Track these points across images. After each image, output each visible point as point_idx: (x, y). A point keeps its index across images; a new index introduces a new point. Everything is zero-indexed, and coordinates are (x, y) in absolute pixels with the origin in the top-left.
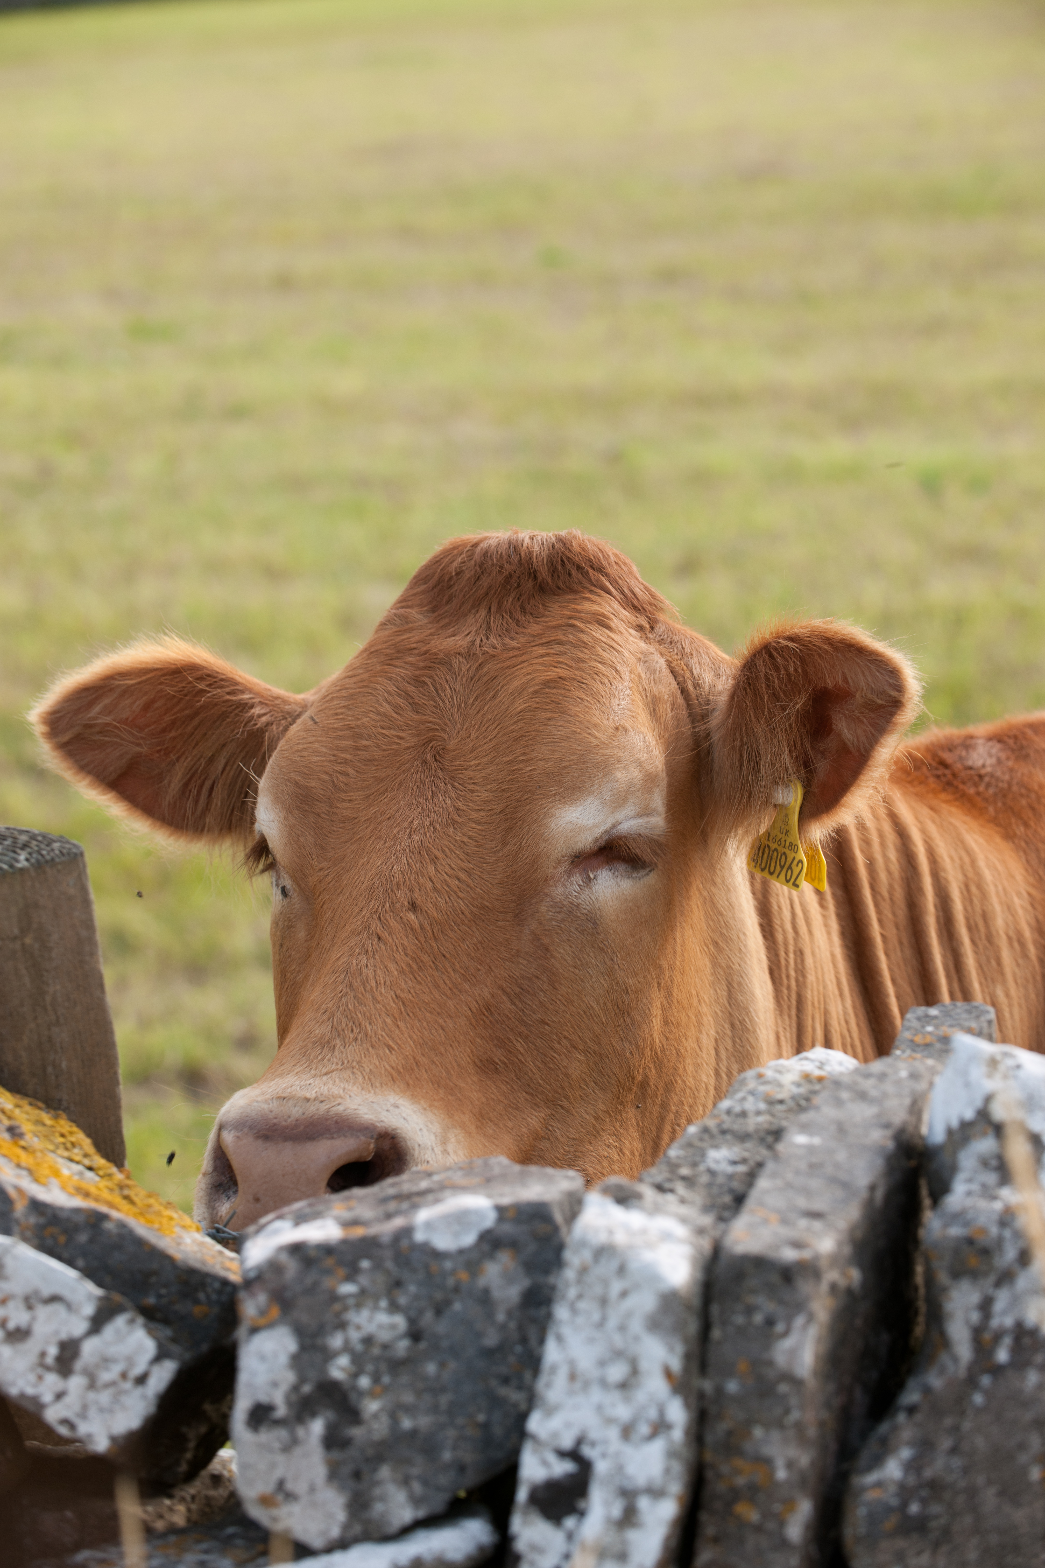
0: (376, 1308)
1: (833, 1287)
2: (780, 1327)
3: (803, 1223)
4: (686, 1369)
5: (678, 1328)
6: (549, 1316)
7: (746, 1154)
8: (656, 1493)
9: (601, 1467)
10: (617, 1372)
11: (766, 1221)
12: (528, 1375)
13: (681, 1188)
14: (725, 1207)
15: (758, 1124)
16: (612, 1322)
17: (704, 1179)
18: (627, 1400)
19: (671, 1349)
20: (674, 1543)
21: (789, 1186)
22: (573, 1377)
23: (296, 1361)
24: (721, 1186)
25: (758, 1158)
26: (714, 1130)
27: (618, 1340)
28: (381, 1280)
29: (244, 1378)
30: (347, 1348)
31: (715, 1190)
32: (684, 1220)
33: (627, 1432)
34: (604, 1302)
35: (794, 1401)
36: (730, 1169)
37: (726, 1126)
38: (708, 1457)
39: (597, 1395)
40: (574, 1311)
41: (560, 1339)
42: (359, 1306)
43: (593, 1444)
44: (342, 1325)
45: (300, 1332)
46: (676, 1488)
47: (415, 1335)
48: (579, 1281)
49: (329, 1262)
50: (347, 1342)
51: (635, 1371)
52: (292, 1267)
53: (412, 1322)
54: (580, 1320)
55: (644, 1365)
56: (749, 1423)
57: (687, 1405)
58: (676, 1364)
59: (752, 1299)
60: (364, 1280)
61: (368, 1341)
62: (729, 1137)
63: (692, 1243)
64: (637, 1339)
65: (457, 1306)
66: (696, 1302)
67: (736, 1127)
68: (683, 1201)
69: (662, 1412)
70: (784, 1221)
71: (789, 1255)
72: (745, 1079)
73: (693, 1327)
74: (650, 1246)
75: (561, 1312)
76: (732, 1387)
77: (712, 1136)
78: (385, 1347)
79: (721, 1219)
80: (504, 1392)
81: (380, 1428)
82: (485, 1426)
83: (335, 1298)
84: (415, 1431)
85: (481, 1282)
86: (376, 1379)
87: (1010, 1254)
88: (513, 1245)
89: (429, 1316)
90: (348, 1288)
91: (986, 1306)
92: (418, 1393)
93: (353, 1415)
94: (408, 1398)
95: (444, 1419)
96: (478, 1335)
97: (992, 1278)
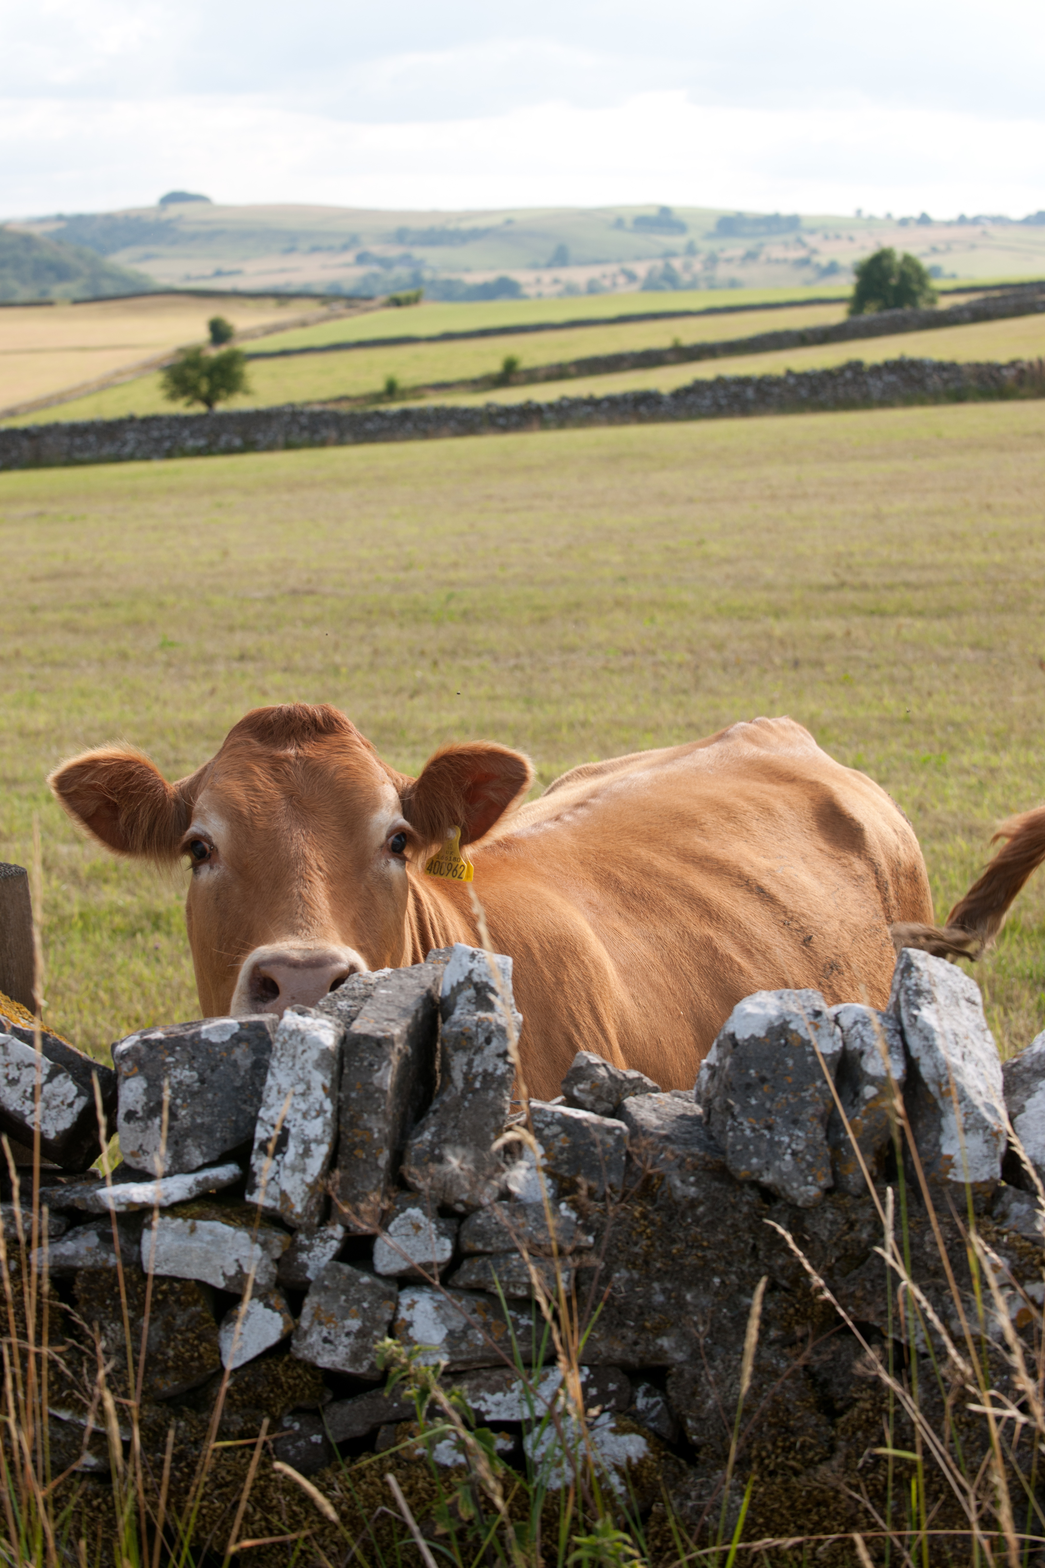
0: (184, 1069)
2: (376, 1067)
3: (386, 1022)
4: (332, 1087)
5: (329, 1067)
6: (268, 1065)
8: (319, 1141)
9: (293, 1132)
10: (300, 1088)
11: (369, 1021)
13: (327, 1012)
14: (348, 1020)
16: (298, 1066)
17: (336, 1013)
18: (305, 1101)
19: (326, 1078)
21: (378, 1009)
22: (279, 1092)
23: (146, 1091)
24: (344, 1013)
27: (301, 1074)
28: (185, 1055)
29: (121, 1099)
30: (170, 1086)
31: (342, 1015)
33: (305, 1116)
34: (294, 1057)
35: (382, 1101)
38: (342, 1128)
39: (291, 1099)
40: (280, 1062)
41: (273, 1074)
42: (175, 1067)
43: (290, 1122)
44: (168, 1076)
45: (148, 1078)
46: (328, 1139)
47: (202, 1081)
48: (282, 1049)
49: (161, 1047)
50: (170, 1083)
51: (309, 1088)
52: (144, 1050)
53: (200, 1075)
54: (283, 1066)
55: (313, 1085)
56: (361, 1112)
57: (333, 1103)
58: (328, 1084)
59: (362, 1055)
60: (177, 1056)
61: (180, 1083)
63: (335, 1030)
64: (310, 1073)
65: (222, 1068)
66: (337, 1056)
68: (329, 1016)
69: (321, 1107)
70: (377, 1021)
71: (380, 1034)
73: (336, 1067)
76: (353, 1095)
78: (188, 1086)
80: (244, 1107)
81: (187, 1122)
82: (236, 1122)
83: (164, 1063)
84: (203, 1124)
85: (233, 1057)
86: (184, 1101)
87: (481, 1039)
88: (248, 1040)
89: (208, 1072)
90: (170, 1059)
91: (470, 1063)
92: (204, 1107)
93: (174, 1116)
94: (199, 1109)
95: (217, 1118)
96: (232, 1081)
97: (473, 1051)
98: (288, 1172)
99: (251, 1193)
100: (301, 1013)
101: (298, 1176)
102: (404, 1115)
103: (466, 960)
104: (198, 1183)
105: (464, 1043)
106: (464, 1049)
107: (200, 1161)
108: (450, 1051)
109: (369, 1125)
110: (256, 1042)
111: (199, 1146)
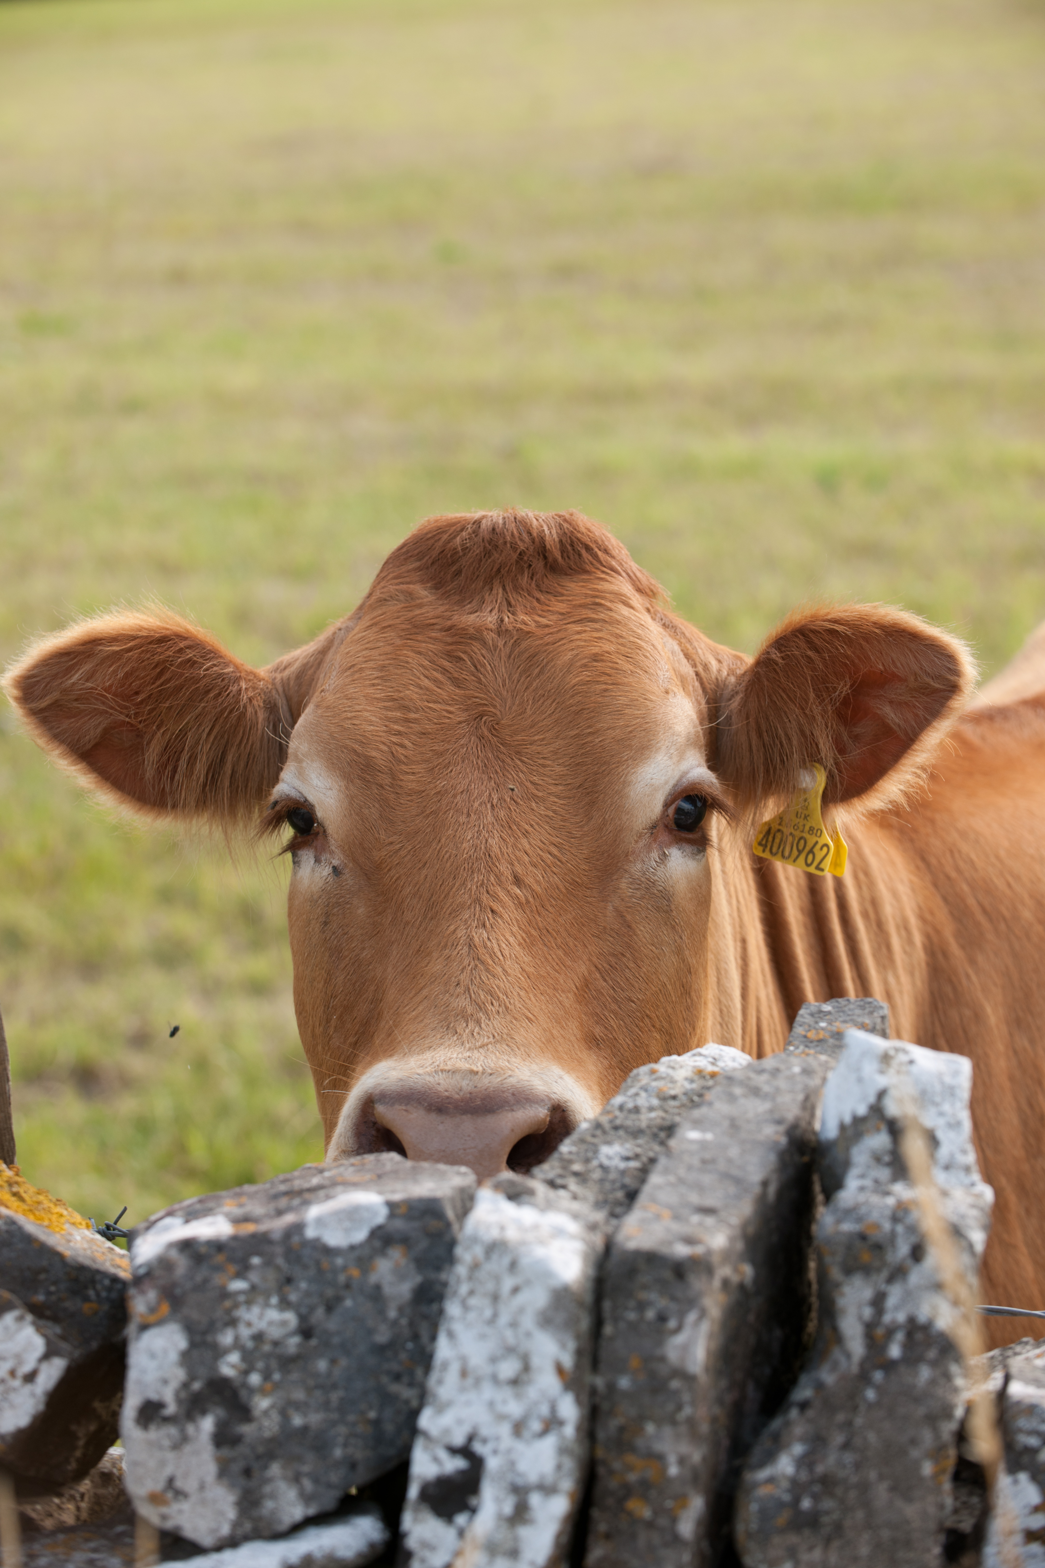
0: (266, 1305)
1: (726, 1283)
2: (672, 1324)
3: (695, 1219)
4: (578, 1366)
5: (570, 1324)
6: (441, 1312)
7: (638, 1150)
8: (548, 1489)
9: (493, 1464)
10: (508, 1368)
11: (658, 1217)
12: (419, 1372)
13: (573, 1184)
14: (618, 1203)
15: (651, 1120)
16: (504, 1319)
17: (597, 1175)
18: (518, 1396)
19: (563, 1346)
20: (565, 1539)
21: (681, 1181)
22: (464, 1373)
23: (186, 1357)
24: (613, 1182)
25: (651, 1154)
26: (607, 1126)
27: (510, 1336)
28: (272, 1276)
29: (134, 1375)
30: (237, 1345)
31: (608, 1186)
32: (575, 1216)
33: (518, 1428)
34: (495, 1298)
35: (686, 1397)
36: (622, 1165)
37: (618, 1122)
38: (600, 1453)
39: (488, 1392)
40: (466, 1307)
41: (451, 1335)
42: (249, 1303)
43: (485, 1441)
44: (233, 1322)
45: (190, 1328)
46: (568, 1484)
47: (306, 1331)
48: (470, 1278)
49: (220, 1258)
50: (237, 1339)
51: (526, 1368)
52: (182, 1263)
53: (302, 1318)
54: (472, 1316)
55: (535, 1361)
56: (641, 1419)
57: (578, 1401)
58: (568, 1361)
59: (643, 1295)
60: (254, 1277)
61: (259, 1337)
62: (621, 1133)
63: (584, 1240)
64: (528, 1335)
65: (348, 1303)
66: (589, 1298)
67: (629, 1123)
68: (575, 1197)
69: (553, 1409)
70: (676, 1217)
71: (682, 1250)
72: (638, 1075)
73: (585, 1323)
74: (542, 1242)
75: (453, 1308)
76: (624, 1383)
77: (604, 1132)
78: (275, 1344)
79: (613, 1215)
80: (395, 1388)
81: (270, 1426)
82: (377, 1423)
83: (225, 1294)
84: (305, 1428)
85: (373, 1279)
86: (267, 1376)
87: (903, 1249)
88: (405, 1241)
89: (320, 1312)
90: (238, 1285)
91: (878, 1302)
92: (309, 1390)
93: (243, 1412)
94: (299, 1395)
95: (335, 1416)
96: (370, 1332)
97: (885, 1274)
100: (512, 1197)
102: (736, 1415)
103: (873, 1068)
105: (866, 1257)
106: (867, 1271)
107: (297, 1511)
108: (835, 1273)
109: (658, 1447)
110: (426, 1244)
111: (297, 1479)
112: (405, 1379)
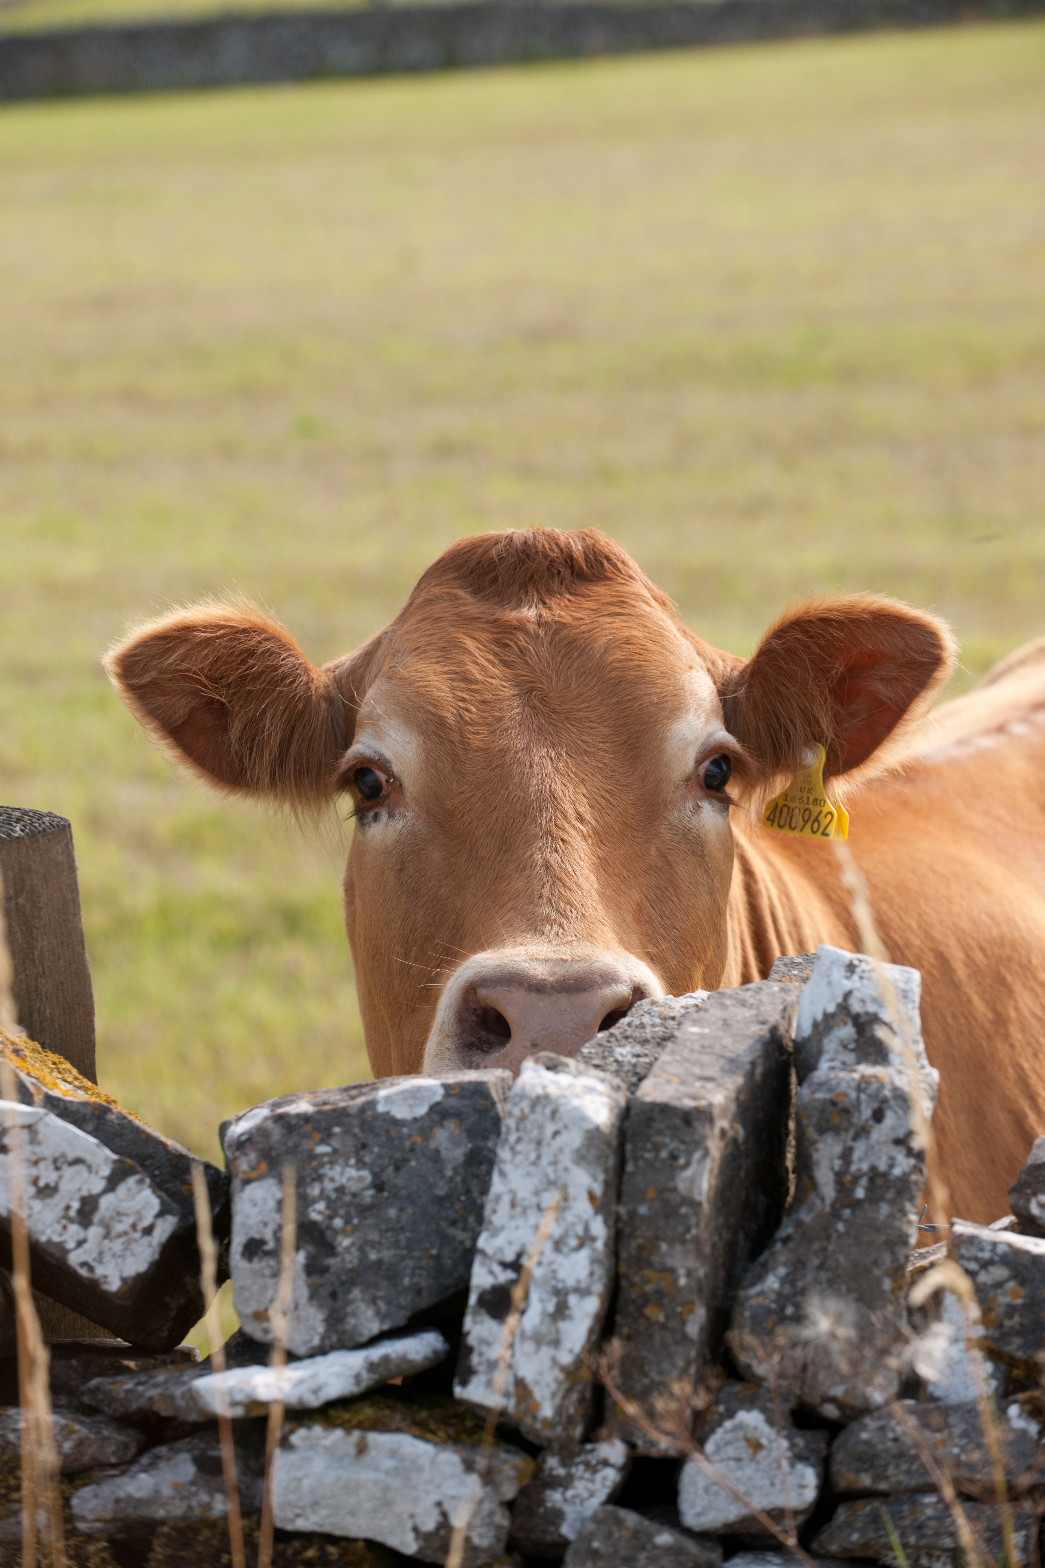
0: (347, 1165)
1: (723, 1132)
2: (682, 1161)
3: (699, 1083)
4: (606, 1195)
5: (600, 1160)
8: (583, 1292)
9: (538, 1272)
11: (668, 1082)
12: (472, 1218)
15: (654, 1032)
16: (546, 1158)
17: (614, 1066)
18: (560, 1219)
19: (594, 1178)
21: (686, 1060)
22: (513, 1204)
24: (627, 1073)
25: (656, 1055)
27: (551, 1173)
28: (350, 1142)
29: (239, 1217)
30: (323, 1196)
32: (603, 1080)
33: (558, 1245)
34: (539, 1142)
35: (692, 1221)
37: (628, 1034)
38: (623, 1268)
39: (533, 1218)
40: (514, 1152)
41: (503, 1174)
42: (332, 1163)
44: (319, 1178)
46: (599, 1288)
47: (379, 1186)
49: (308, 1128)
50: (322, 1191)
51: (566, 1197)
52: (277, 1132)
53: (375, 1175)
54: (519, 1159)
55: (572, 1192)
56: (657, 1239)
57: (606, 1223)
58: (598, 1189)
59: (658, 1139)
60: (336, 1143)
61: (340, 1190)
62: (631, 1041)
63: (610, 1097)
64: (566, 1170)
65: (413, 1163)
66: (615, 1140)
67: (636, 1034)
69: (587, 1228)
70: (683, 1083)
71: (688, 1103)
73: (612, 1161)
74: (577, 1096)
75: (504, 1153)
76: (643, 1210)
78: (354, 1195)
80: (451, 1231)
81: (351, 1259)
82: (438, 1258)
83: (312, 1156)
84: (380, 1262)
85: (433, 1145)
86: (347, 1221)
87: (866, 1113)
88: (458, 1115)
89: (390, 1170)
90: (323, 1149)
91: (846, 1155)
92: (382, 1233)
93: (330, 1249)
94: (374, 1236)
95: (404, 1252)
96: (431, 1186)
97: (851, 1133)
98: (529, 1346)
99: (464, 1383)
100: (552, 1067)
101: (546, 1352)
102: (731, 1247)
103: (838, 974)
104: (372, 1367)
105: (836, 1120)
106: (837, 1130)
107: (375, 1327)
108: (811, 1133)
109: (670, 1262)
110: (474, 1118)
111: (374, 1301)
112: (460, 1225)
